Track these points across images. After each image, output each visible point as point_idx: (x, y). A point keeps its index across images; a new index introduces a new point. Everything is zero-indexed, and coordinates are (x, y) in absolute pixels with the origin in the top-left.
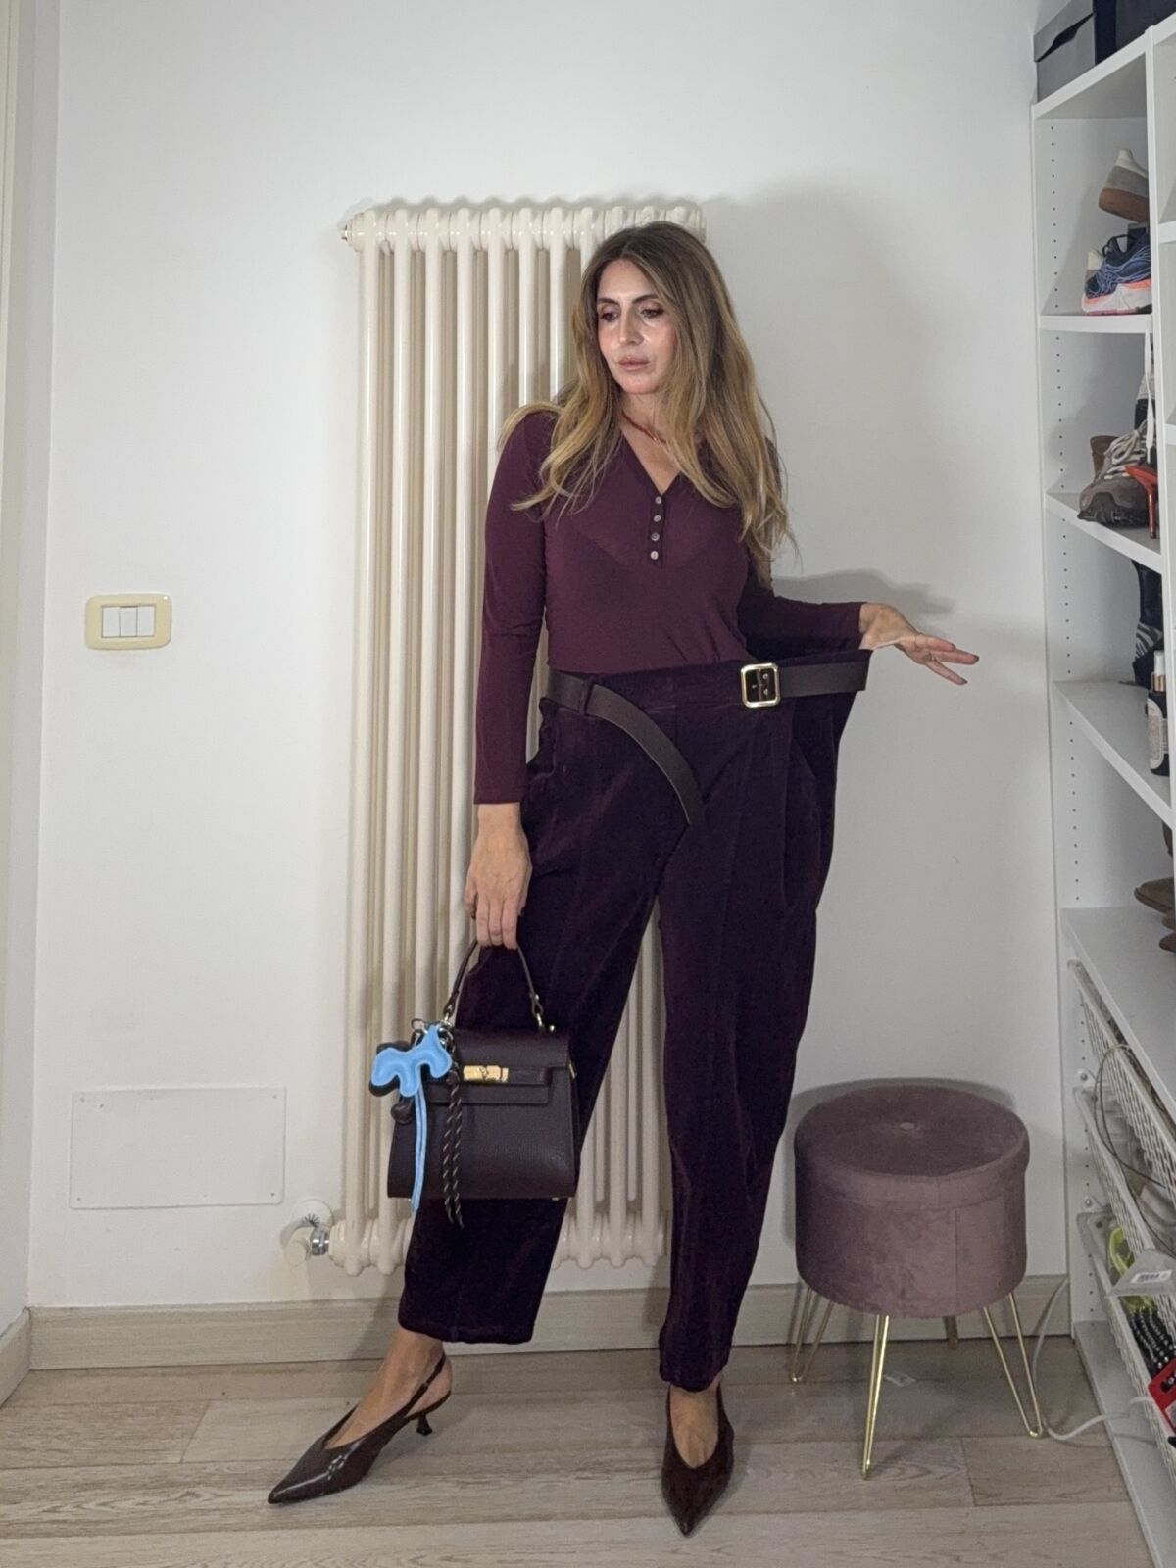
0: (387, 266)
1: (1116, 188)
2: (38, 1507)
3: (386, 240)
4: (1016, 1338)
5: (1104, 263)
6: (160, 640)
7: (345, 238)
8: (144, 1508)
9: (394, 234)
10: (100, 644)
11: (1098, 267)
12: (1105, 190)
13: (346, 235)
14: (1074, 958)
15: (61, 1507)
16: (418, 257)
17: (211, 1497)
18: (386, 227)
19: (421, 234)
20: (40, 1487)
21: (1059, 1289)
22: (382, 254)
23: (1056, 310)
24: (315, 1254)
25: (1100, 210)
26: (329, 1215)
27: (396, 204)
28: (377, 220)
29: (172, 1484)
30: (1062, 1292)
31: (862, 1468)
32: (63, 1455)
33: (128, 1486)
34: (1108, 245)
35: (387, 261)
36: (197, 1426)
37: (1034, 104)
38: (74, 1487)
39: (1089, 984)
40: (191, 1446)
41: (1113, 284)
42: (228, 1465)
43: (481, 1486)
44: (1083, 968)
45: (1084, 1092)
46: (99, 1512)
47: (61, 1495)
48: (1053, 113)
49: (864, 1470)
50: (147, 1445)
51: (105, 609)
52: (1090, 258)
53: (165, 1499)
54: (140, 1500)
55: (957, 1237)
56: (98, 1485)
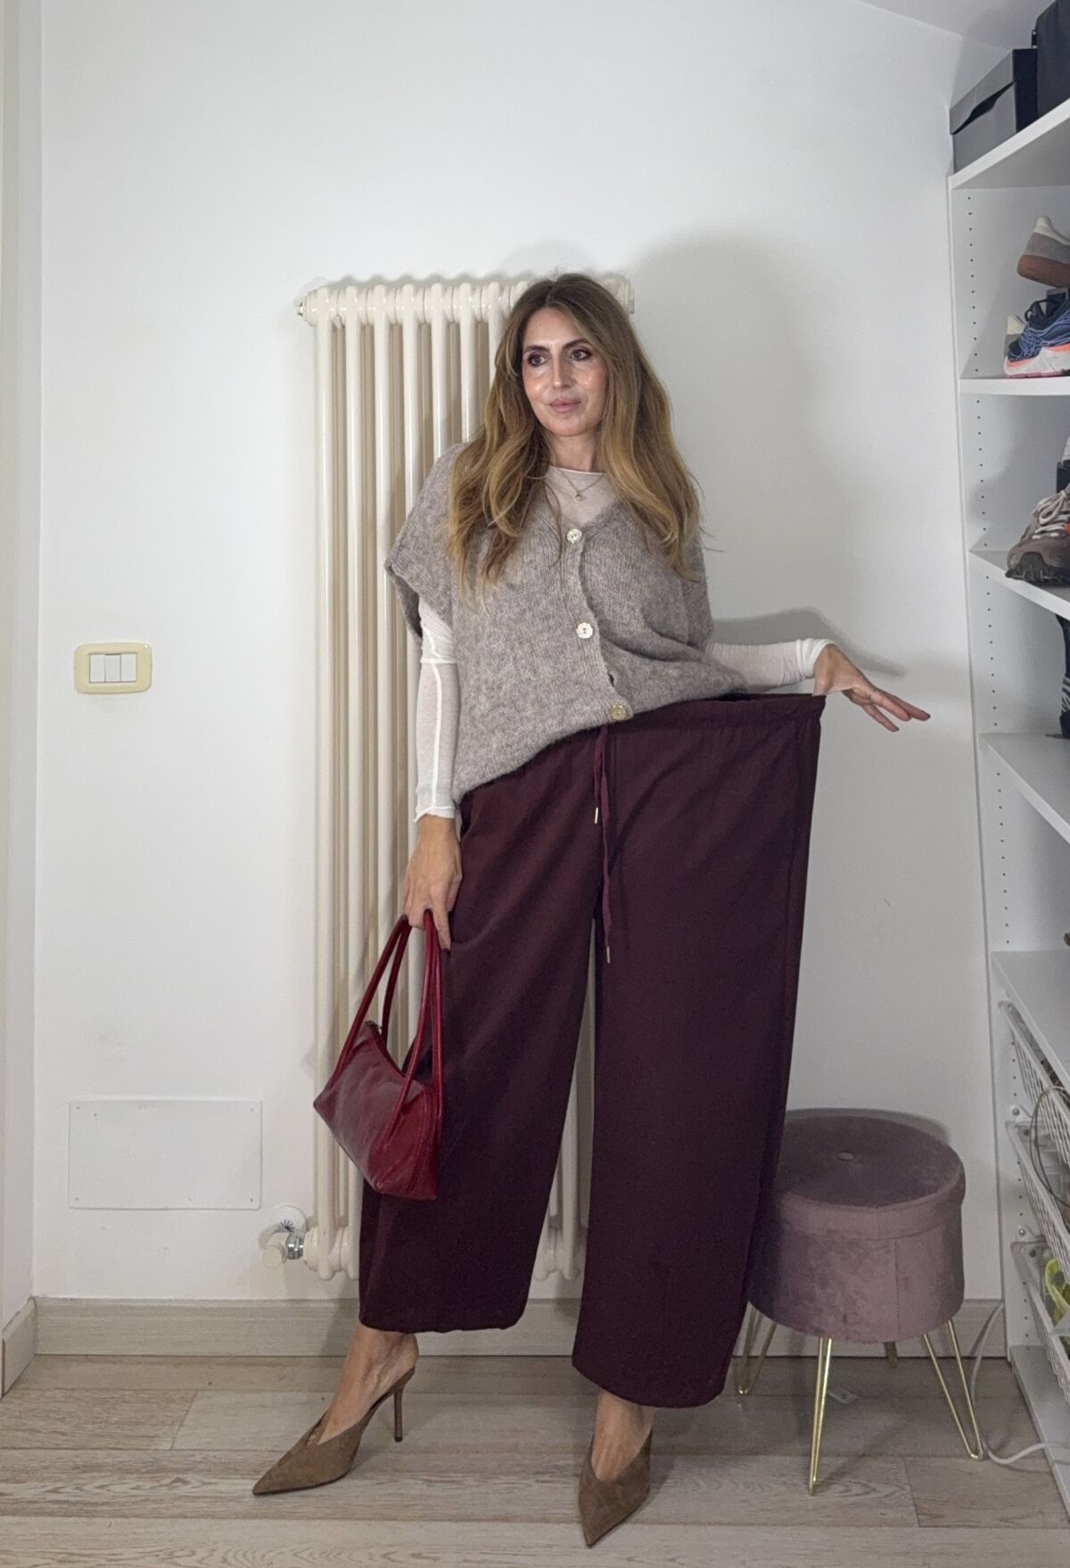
0: (340, 339)
1: (1036, 254)
2: (43, 1487)
3: (338, 315)
4: (954, 1358)
5: (1026, 327)
6: (141, 685)
7: (301, 314)
8: (139, 1492)
9: (345, 309)
10: (89, 689)
11: (1020, 331)
12: (1024, 257)
13: (301, 310)
14: (1006, 999)
15: (63, 1487)
16: (367, 331)
17: (200, 1484)
18: (337, 303)
19: (370, 309)
20: (45, 1468)
21: (994, 1313)
22: (334, 328)
23: (978, 374)
24: (290, 1258)
25: (1020, 277)
26: (304, 1221)
27: (347, 282)
28: (329, 298)
29: (164, 1470)
30: (998, 1316)
31: (807, 1483)
32: (65, 1437)
33: (123, 1471)
34: (1031, 310)
35: (339, 333)
36: (185, 1415)
37: (951, 175)
38: (74, 1469)
39: (1020, 1024)
40: (180, 1433)
41: (1036, 348)
42: (215, 1453)
43: (447, 1485)
44: (1014, 1008)
45: (1017, 1126)
46: (97, 1494)
47: (64, 1476)
48: (969, 184)
49: (811, 1486)
50: (142, 1431)
51: (92, 657)
52: (1009, 321)
53: (157, 1484)
54: (135, 1485)
55: (896, 1265)
56: (96, 1468)
